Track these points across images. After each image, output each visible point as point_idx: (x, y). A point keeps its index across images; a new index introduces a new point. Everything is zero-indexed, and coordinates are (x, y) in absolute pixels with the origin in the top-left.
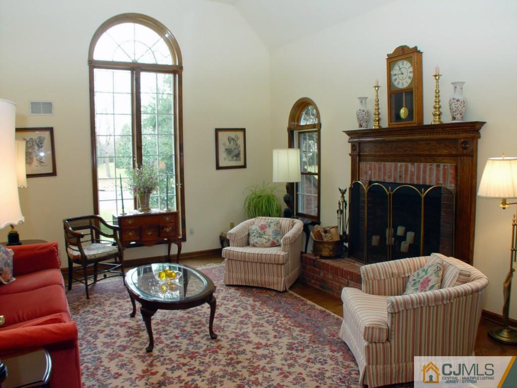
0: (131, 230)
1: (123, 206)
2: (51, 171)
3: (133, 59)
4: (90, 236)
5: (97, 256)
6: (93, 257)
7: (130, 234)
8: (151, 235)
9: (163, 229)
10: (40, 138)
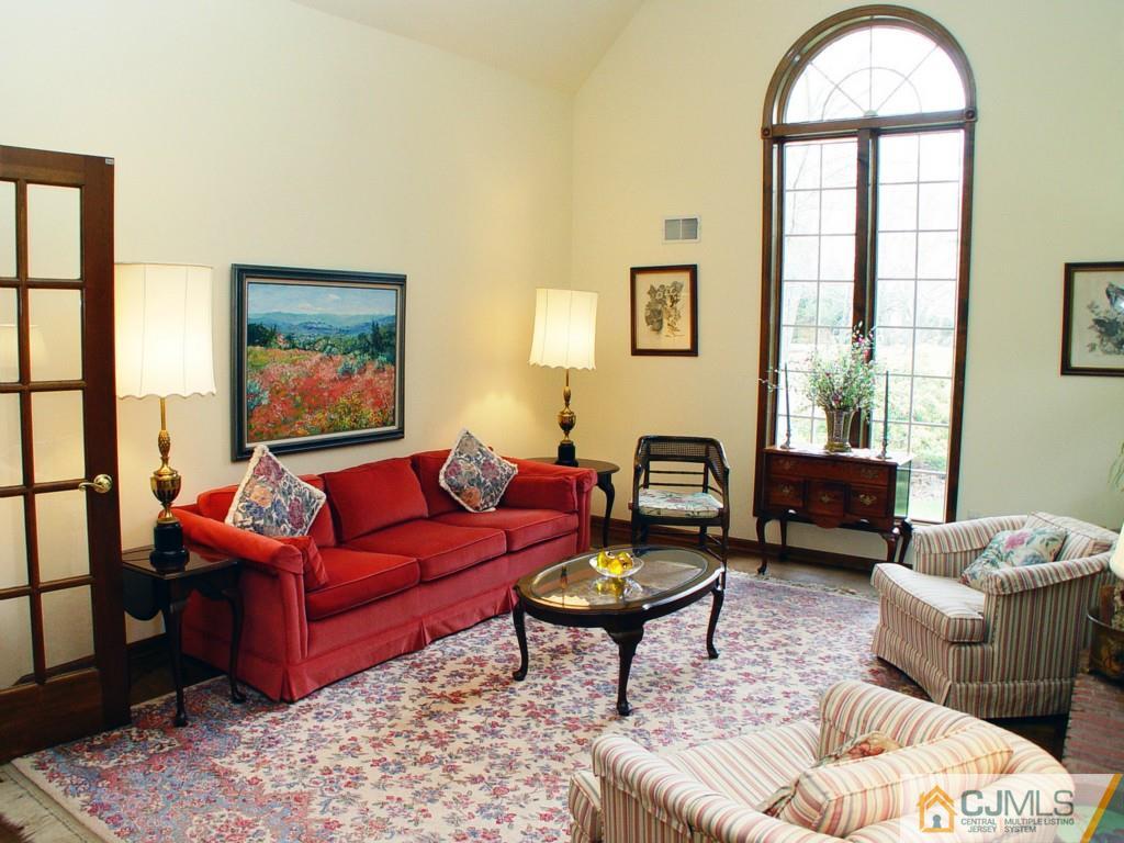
0: (789, 483)
1: (789, 430)
2: (687, 346)
3: (867, 109)
4: (702, 476)
5: (663, 514)
6: (654, 513)
7: (787, 491)
8: (829, 503)
9: (858, 496)
10: (675, 284)
